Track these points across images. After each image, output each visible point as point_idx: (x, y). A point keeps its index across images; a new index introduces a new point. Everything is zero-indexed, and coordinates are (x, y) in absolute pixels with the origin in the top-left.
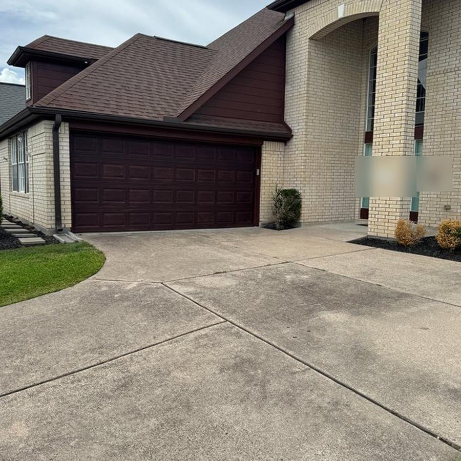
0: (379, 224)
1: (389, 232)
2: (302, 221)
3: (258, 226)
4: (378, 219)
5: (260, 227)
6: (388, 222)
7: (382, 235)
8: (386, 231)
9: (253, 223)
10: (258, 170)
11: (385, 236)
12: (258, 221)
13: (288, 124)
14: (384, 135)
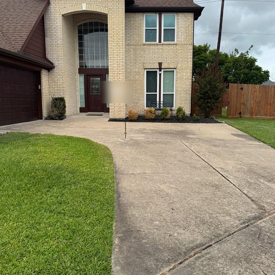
0: (116, 112)
1: (120, 116)
2: (66, 115)
3: (42, 119)
4: (115, 110)
5: (43, 120)
6: (120, 111)
7: (118, 117)
8: (119, 115)
9: (38, 118)
10: (39, 86)
11: (119, 117)
12: (42, 116)
13: (50, 59)
14: (115, 72)
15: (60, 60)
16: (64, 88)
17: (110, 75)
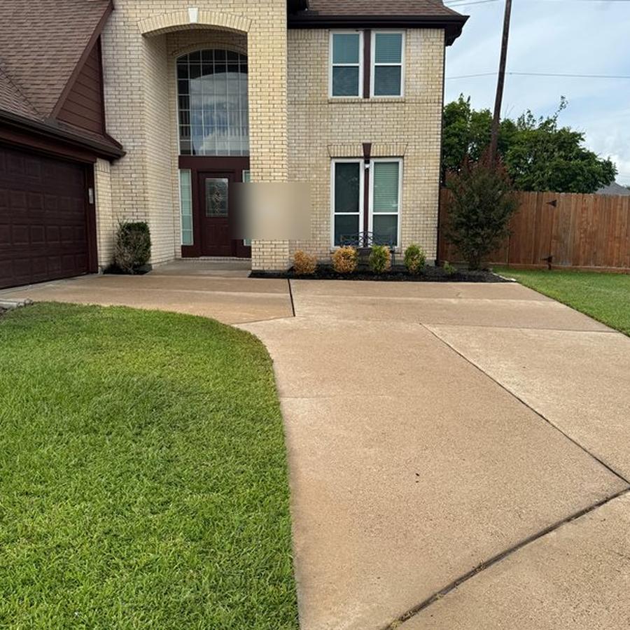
0: (266, 257)
1: (277, 264)
2: (152, 262)
3: (97, 272)
4: (263, 252)
5: (99, 274)
6: (276, 255)
7: (270, 268)
8: (273, 264)
9: (88, 270)
12: (96, 266)
13: (113, 137)
14: (263, 166)
15: (137, 138)
16: (147, 203)
17: (254, 172)
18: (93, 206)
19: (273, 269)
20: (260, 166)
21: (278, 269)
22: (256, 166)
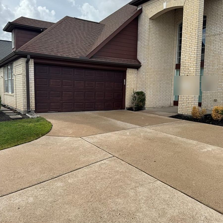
2: (146, 107)
4: (183, 106)
5: (125, 110)
6: (188, 107)
8: (187, 112)
9: (122, 108)
13: (139, 60)
14: (186, 65)
15: (145, 59)
16: (146, 84)
17: (182, 69)
18: (125, 85)
19: (186, 114)
20: (184, 66)
21: (188, 114)
22: (183, 66)
